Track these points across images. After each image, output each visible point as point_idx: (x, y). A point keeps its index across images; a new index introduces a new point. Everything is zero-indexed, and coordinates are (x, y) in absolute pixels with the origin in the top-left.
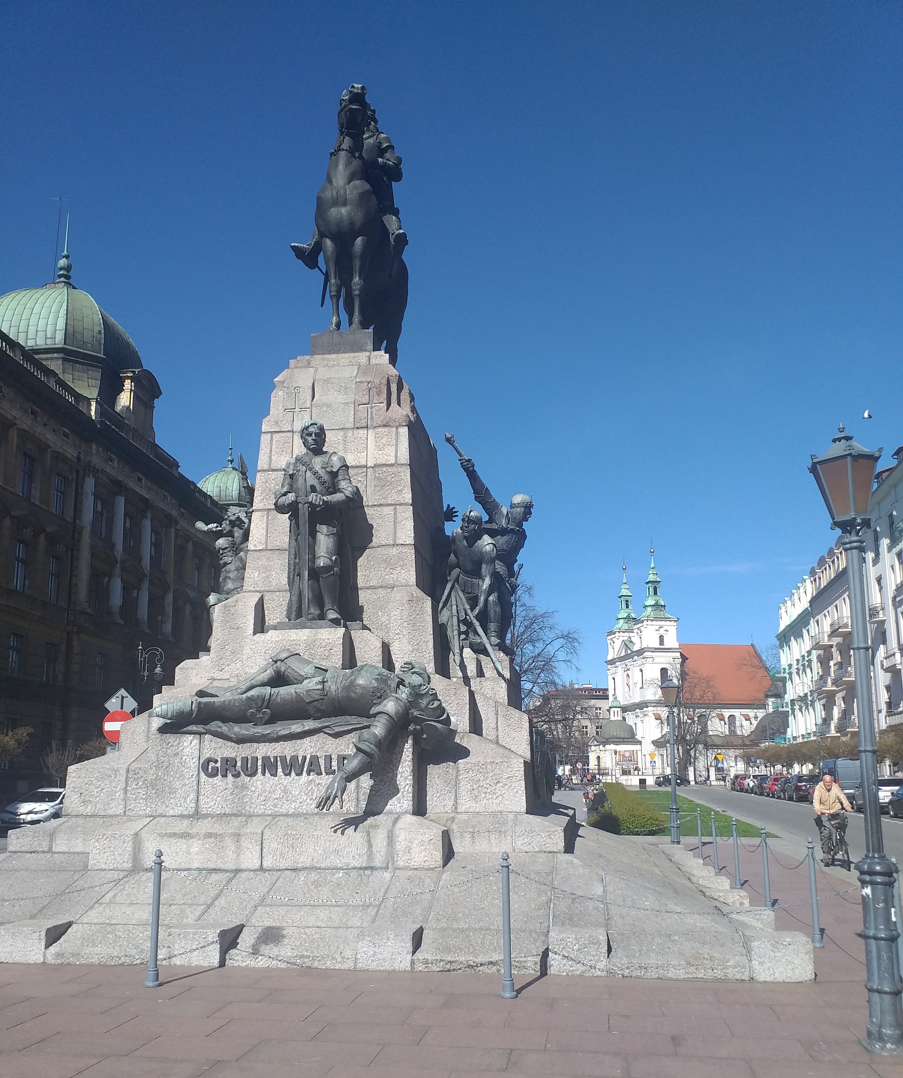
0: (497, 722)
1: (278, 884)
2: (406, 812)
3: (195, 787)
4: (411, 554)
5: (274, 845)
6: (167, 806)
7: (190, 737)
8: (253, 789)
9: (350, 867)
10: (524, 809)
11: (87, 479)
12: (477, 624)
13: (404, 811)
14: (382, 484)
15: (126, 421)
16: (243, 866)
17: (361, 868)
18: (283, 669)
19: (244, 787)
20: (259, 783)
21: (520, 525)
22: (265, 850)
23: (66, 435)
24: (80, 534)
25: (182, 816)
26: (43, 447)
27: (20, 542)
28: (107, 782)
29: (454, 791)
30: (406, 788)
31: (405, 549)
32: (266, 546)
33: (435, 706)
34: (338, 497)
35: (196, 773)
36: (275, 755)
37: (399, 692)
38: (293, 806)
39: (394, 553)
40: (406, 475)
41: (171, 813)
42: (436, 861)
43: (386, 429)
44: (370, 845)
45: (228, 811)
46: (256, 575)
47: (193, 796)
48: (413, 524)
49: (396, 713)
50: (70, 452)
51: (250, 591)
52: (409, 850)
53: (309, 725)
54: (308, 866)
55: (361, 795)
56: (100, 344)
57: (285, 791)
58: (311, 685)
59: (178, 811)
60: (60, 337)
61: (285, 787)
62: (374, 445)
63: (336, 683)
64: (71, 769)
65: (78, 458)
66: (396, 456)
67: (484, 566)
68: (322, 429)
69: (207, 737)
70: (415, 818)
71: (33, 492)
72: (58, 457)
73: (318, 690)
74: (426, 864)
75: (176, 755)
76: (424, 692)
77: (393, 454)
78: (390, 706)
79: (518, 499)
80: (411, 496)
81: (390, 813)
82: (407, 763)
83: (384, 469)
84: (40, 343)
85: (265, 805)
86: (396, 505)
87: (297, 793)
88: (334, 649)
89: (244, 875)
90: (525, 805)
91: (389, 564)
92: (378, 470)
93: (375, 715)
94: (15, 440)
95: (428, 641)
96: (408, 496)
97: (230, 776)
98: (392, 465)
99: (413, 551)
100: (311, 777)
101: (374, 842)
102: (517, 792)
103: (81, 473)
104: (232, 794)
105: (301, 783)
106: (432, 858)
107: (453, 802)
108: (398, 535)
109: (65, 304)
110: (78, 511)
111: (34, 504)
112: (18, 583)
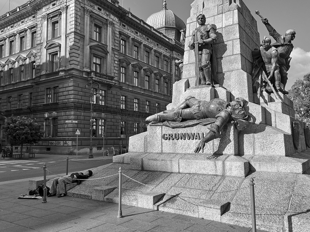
0: (276, 119)
1: (183, 179)
2: (232, 154)
3: (161, 144)
4: (239, 57)
5: (183, 165)
6: (153, 150)
7: (159, 127)
8: (178, 144)
9: (209, 174)
10: (284, 155)
11: (173, 61)
12: (269, 82)
13: (231, 154)
14: (228, 33)
15: (182, 44)
16: (173, 171)
17: (213, 175)
18: (188, 103)
19: (175, 144)
20: (180, 142)
21: (290, 42)
22: (180, 166)
23: (166, 50)
24: (172, 76)
25: (157, 153)
26: (160, 54)
27: (157, 79)
28: (139, 142)
29: (253, 147)
30: (232, 145)
31: (237, 56)
32: (189, 62)
33: (242, 113)
34: (210, 39)
35: (161, 139)
36: (185, 133)
37: (227, 108)
38: (191, 151)
39: (233, 58)
40: (237, 28)
41: (154, 152)
42: (242, 174)
43: (229, 12)
44: (216, 167)
45: (171, 152)
46: (186, 73)
47: (160, 146)
48: (240, 46)
49: (225, 116)
50: (168, 55)
51: (184, 78)
52: (231, 169)
53: (195, 122)
54: (194, 172)
55: (214, 147)
56: (174, 24)
57: (188, 145)
58: (195, 107)
59: (156, 151)
60: (164, 24)
61: (188, 144)
62: (225, 19)
63: (204, 106)
64: (130, 138)
65: (170, 56)
66: (233, 21)
67: (272, 59)
68: (204, 16)
69: (164, 127)
70: (235, 157)
71: (159, 66)
72: (164, 56)
73: (197, 109)
74: (238, 175)
75: (155, 133)
76: (237, 108)
77: (232, 21)
78: (223, 114)
79: (288, 32)
80: (239, 35)
81: (225, 155)
82: (232, 135)
83: (229, 27)
84: (159, 26)
85: (182, 150)
86: (233, 40)
87: (192, 146)
88: (207, 95)
89: (172, 174)
90: (285, 153)
91: (231, 62)
92: (227, 28)
93: (216, 118)
94: (153, 52)
95: (246, 89)
96: (238, 35)
97: (171, 140)
98: (231, 25)
99: (240, 56)
100: (197, 141)
101: (217, 166)
102: (281, 147)
103: (171, 59)
104: (172, 146)
105: (193, 143)
106: (240, 173)
107: (253, 151)
108: (234, 51)
109: (165, 14)
110: (171, 70)
111: (159, 69)
112: (157, 90)
